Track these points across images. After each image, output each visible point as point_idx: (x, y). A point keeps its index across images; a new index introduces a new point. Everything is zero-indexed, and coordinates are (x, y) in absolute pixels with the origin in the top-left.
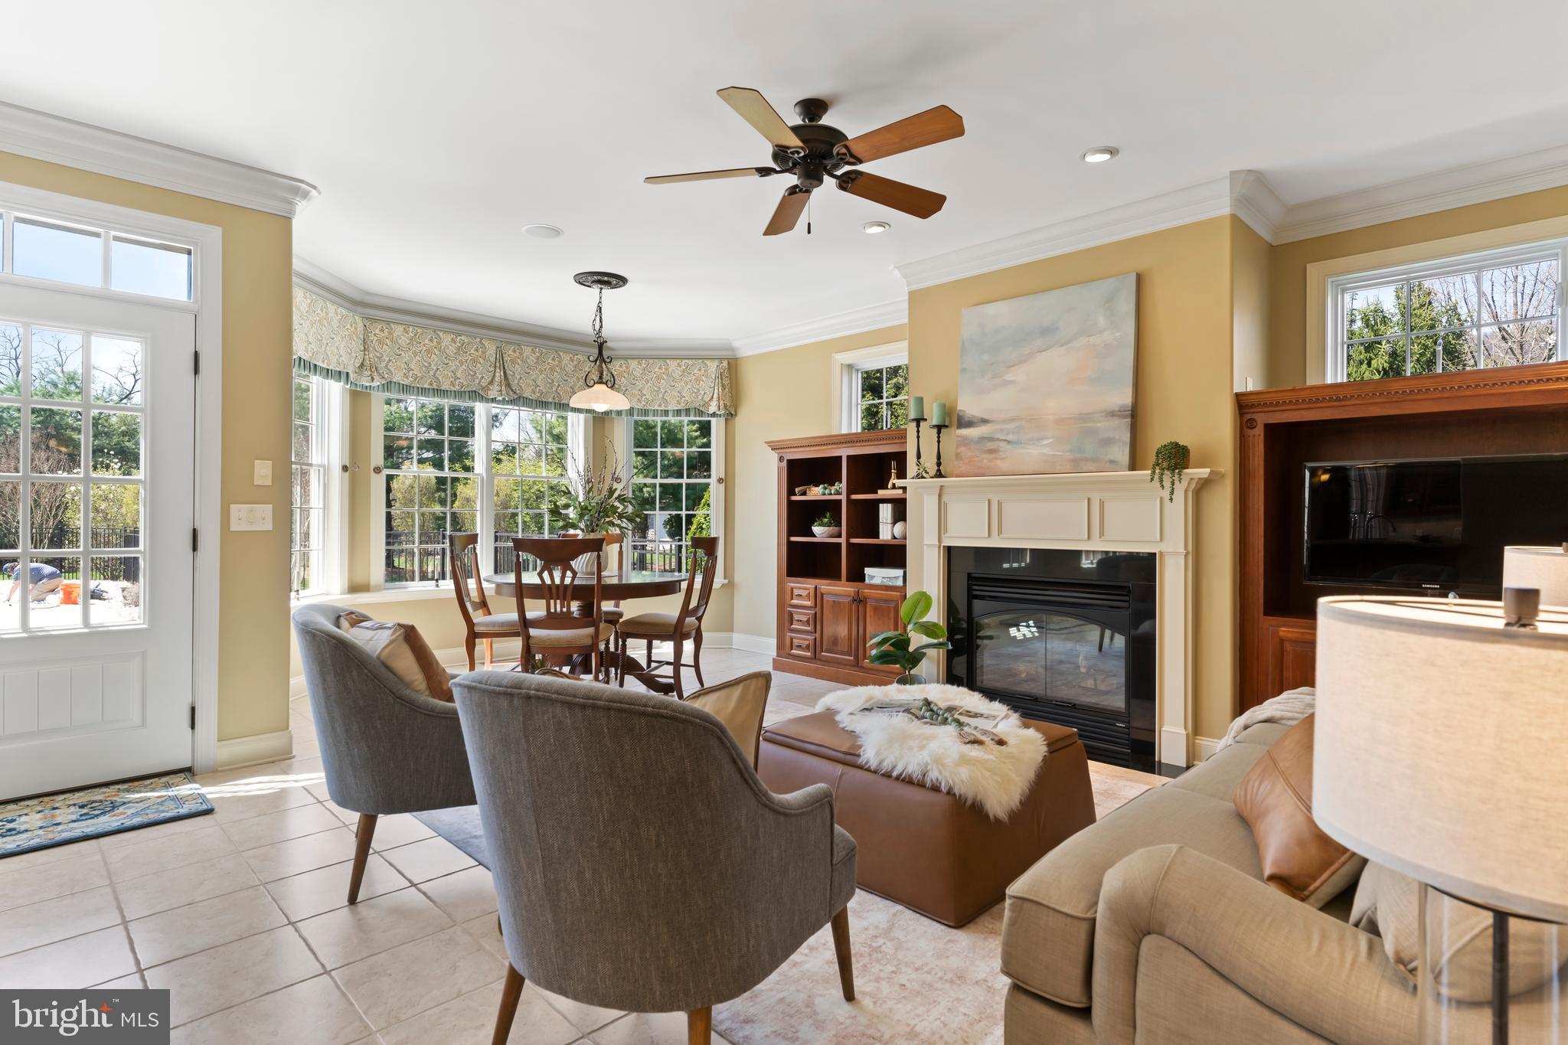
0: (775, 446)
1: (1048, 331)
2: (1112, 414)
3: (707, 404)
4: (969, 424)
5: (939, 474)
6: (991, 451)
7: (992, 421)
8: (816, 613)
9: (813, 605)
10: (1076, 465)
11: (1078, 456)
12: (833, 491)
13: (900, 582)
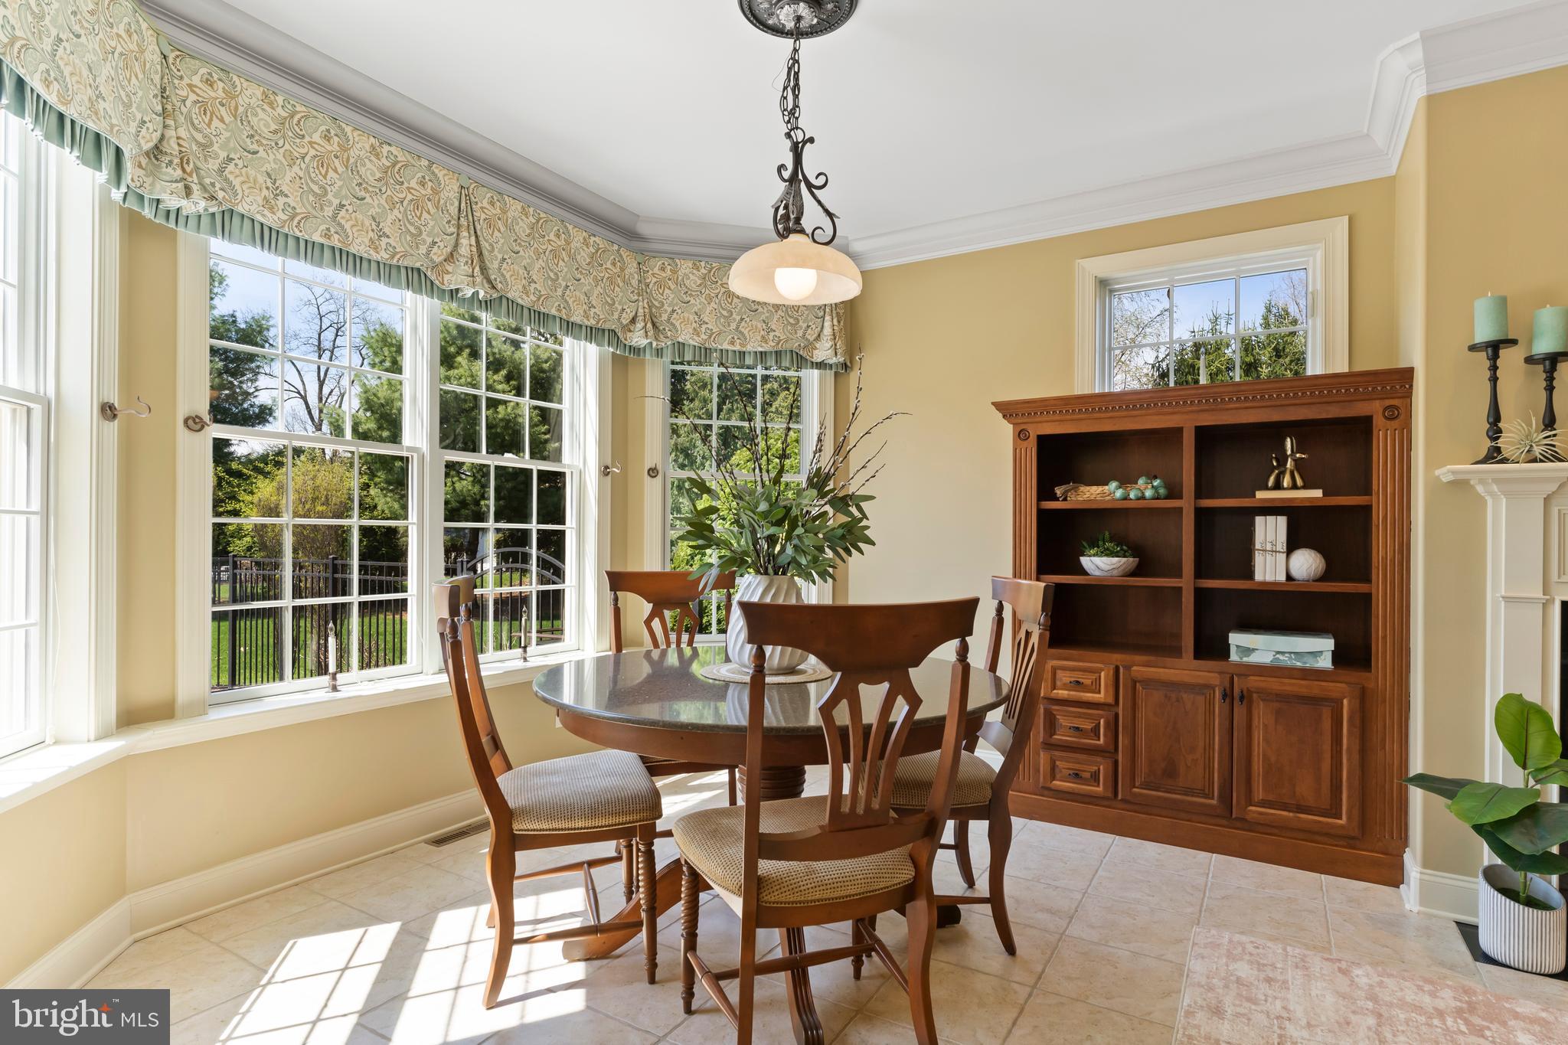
0: (1008, 410)
3: (810, 346)
5: (1557, 456)
8: (1117, 716)
9: (1110, 700)
12: (1148, 493)
13: (1325, 662)
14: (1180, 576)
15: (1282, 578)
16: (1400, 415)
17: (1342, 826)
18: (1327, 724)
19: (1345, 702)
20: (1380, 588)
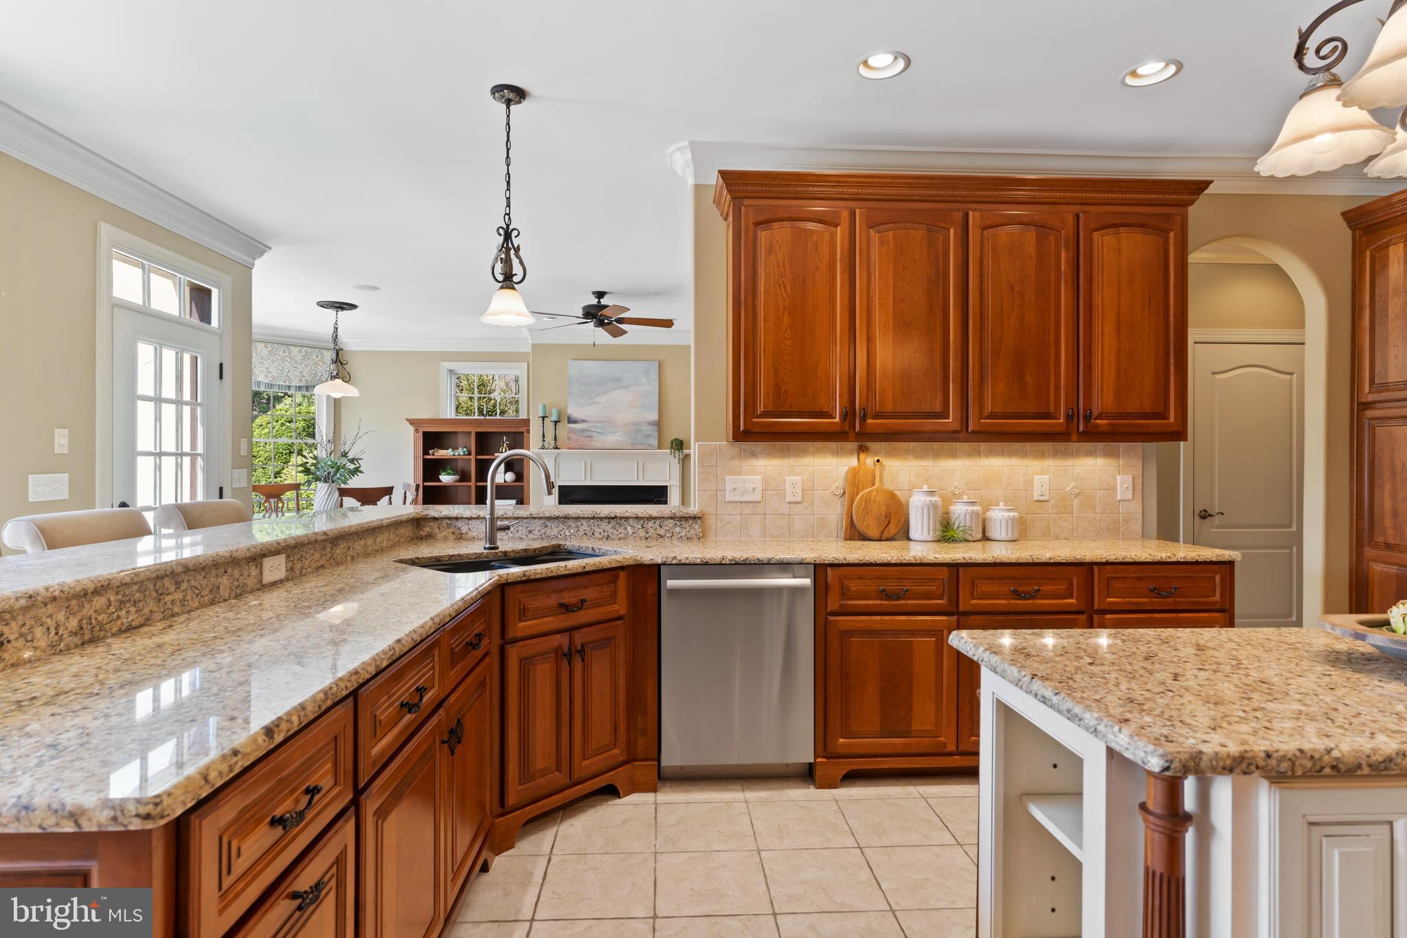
0: (412, 422)
2: (649, 424)
4: (575, 422)
5: (556, 448)
6: (588, 437)
7: (588, 422)
10: (634, 447)
11: (634, 441)
12: (461, 454)
14: (470, 481)
15: (503, 481)
16: (528, 430)
20: (525, 483)
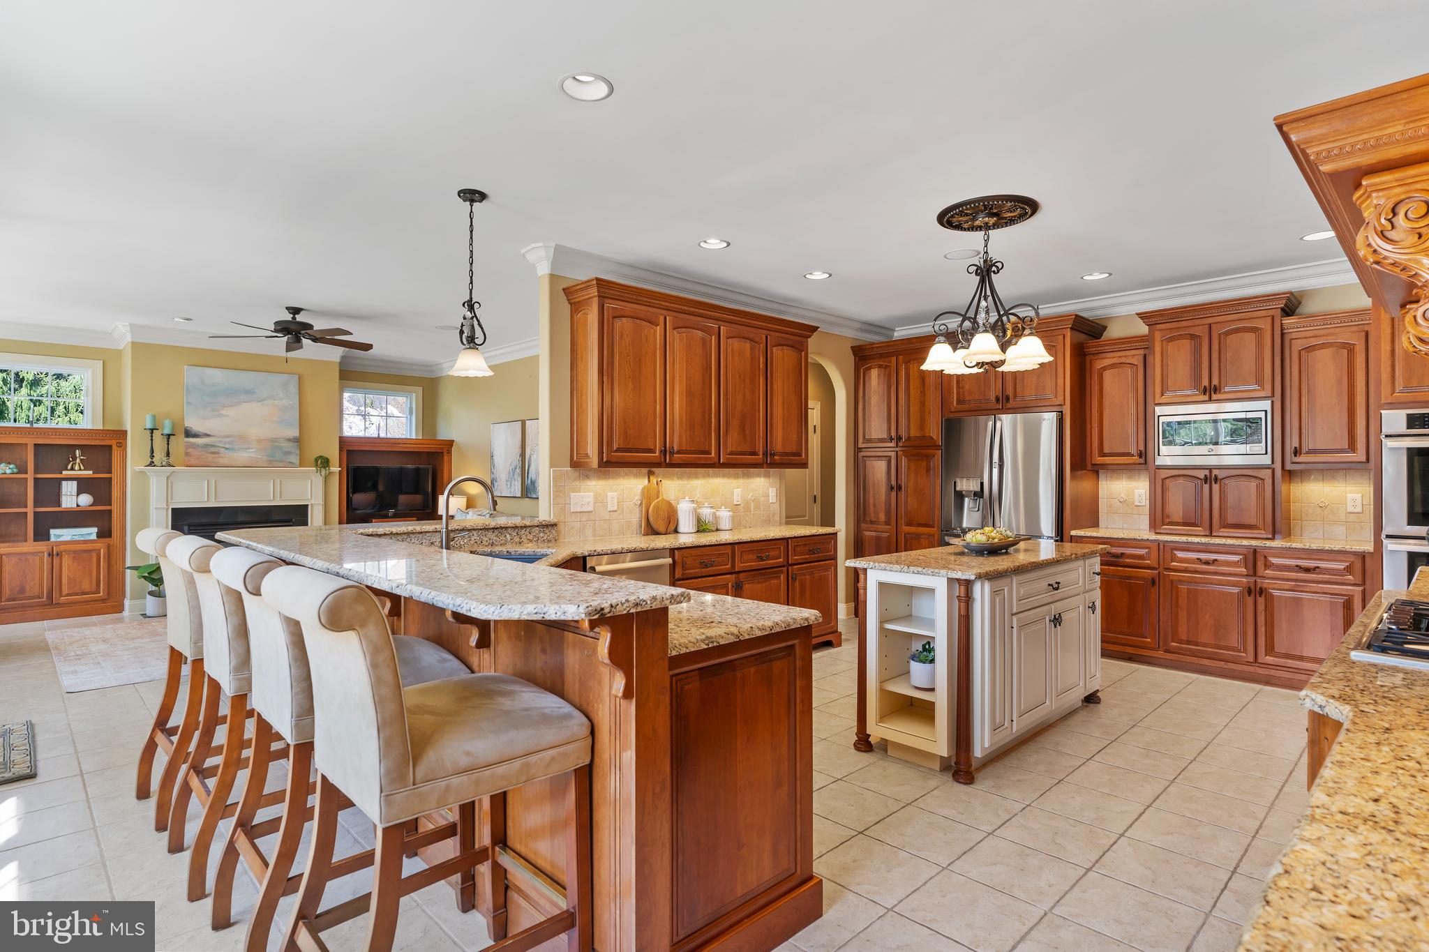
1: (248, 392)
2: (289, 440)
4: (196, 436)
5: (169, 465)
7: (213, 436)
10: (271, 463)
11: (271, 459)
12: (7, 471)
13: (94, 537)
14: (26, 507)
15: (74, 506)
16: (122, 445)
17: (100, 596)
18: (94, 559)
19: (102, 550)
20: (115, 507)
